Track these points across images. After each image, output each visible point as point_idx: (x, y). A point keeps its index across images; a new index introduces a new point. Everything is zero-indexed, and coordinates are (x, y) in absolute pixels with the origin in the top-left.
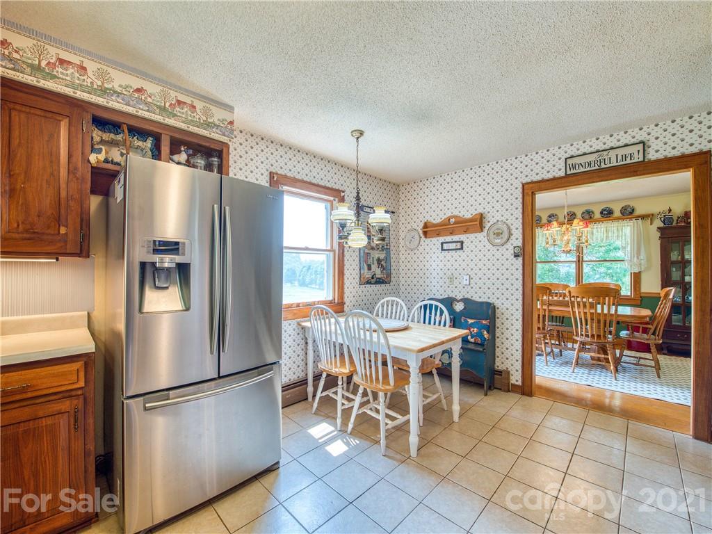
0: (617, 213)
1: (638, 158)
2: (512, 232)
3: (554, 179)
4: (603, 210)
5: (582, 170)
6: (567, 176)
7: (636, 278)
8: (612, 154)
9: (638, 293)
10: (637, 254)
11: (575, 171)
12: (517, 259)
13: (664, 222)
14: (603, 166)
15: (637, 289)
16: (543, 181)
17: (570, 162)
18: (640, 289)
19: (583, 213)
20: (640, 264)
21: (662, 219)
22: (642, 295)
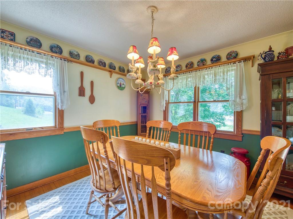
0: (224, 59)
4: (213, 57)
7: (239, 117)
9: (240, 130)
10: (240, 95)
13: (264, 59)
15: (240, 127)
18: (242, 127)
19: (198, 62)
20: (242, 104)
21: (263, 56)
22: (243, 132)
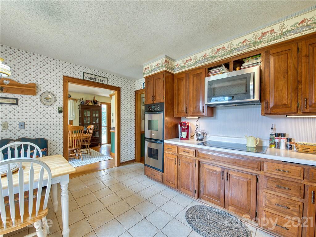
1: (106, 83)
2: (57, 99)
3: (78, 79)
5: (89, 80)
6: (84, 80)
7: (71, 122)
8: (99, 78)
10: (72, 113)
11: (87, 79)
12: (59, 114)
14: (96, 81)
16: (73, 78)
17: (85, 74)
20: (73, 117)
